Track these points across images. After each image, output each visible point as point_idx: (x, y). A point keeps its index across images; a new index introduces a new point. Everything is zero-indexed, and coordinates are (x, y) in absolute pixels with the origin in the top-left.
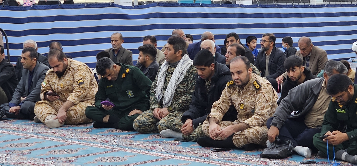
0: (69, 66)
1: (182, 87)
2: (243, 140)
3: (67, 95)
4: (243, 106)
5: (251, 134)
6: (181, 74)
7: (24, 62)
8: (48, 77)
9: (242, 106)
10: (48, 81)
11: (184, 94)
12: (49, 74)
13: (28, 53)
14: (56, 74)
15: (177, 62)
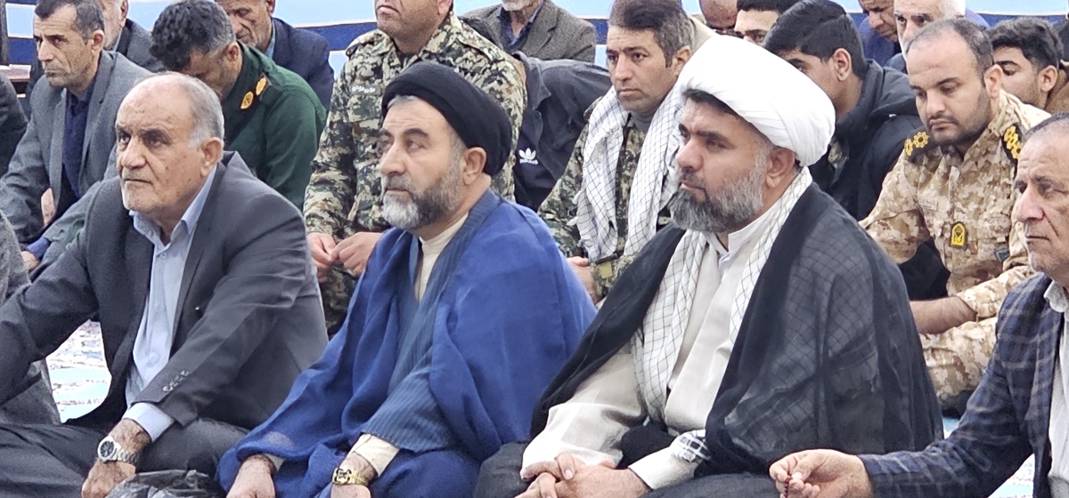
4: (963, 234)
5: (978, 348)
9: (958, 234)
13: (68, 12)
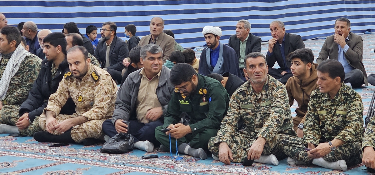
1: (17, 79)
2: (81, 134)
4: (81, 99)
5: (90, 128)
6: (15, 66)
9: (80, 99)
11: (19, 86)
15: (11, 53)
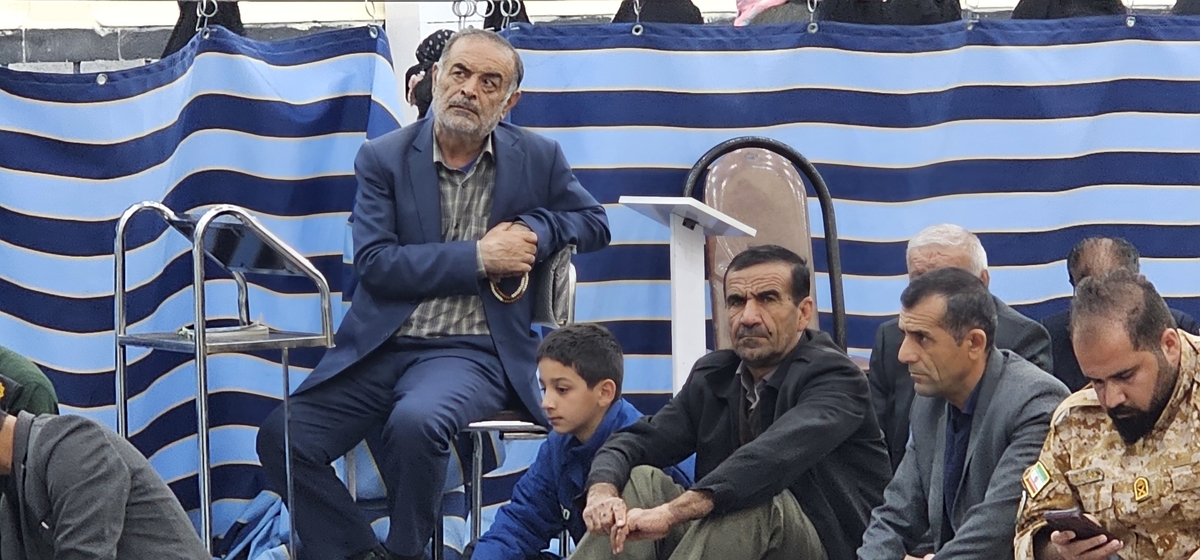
0: (1185, 380)
3: (1169, 548)
7: (920, 359)
8: (1064, 436)
10: (1063, 462)
12: (1067, 422)
13: (936, 304)
14: (1110, 421)
